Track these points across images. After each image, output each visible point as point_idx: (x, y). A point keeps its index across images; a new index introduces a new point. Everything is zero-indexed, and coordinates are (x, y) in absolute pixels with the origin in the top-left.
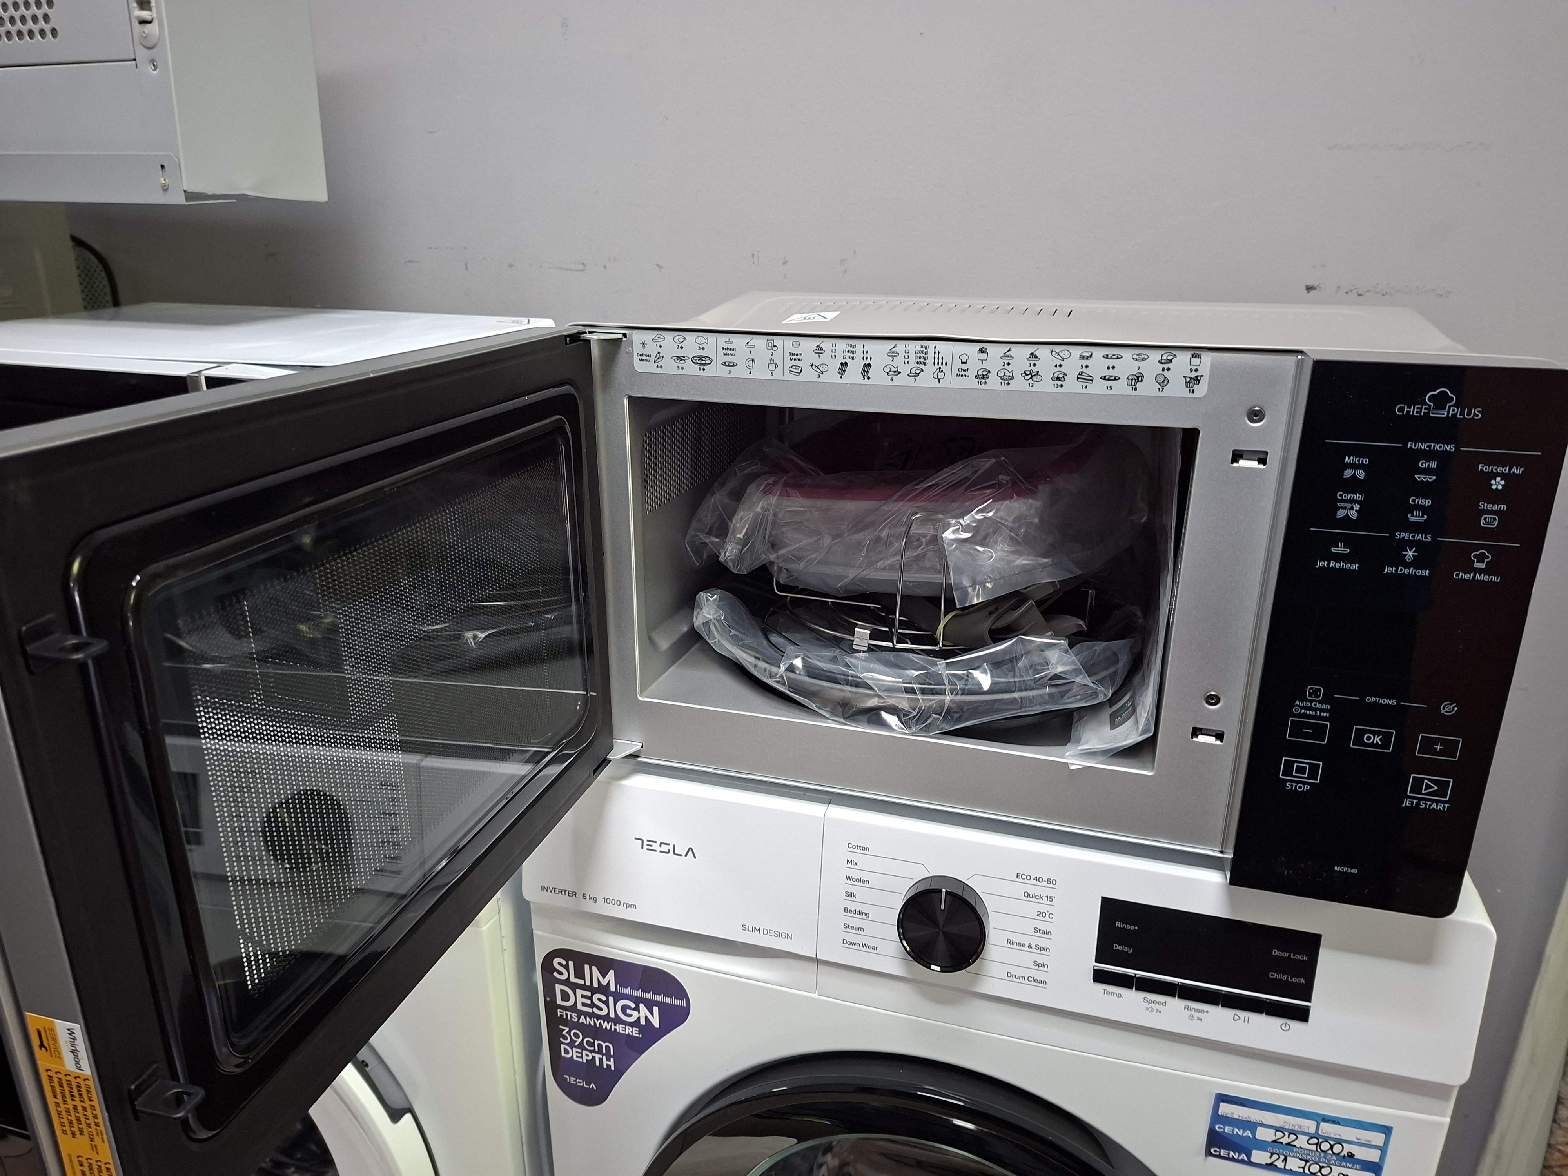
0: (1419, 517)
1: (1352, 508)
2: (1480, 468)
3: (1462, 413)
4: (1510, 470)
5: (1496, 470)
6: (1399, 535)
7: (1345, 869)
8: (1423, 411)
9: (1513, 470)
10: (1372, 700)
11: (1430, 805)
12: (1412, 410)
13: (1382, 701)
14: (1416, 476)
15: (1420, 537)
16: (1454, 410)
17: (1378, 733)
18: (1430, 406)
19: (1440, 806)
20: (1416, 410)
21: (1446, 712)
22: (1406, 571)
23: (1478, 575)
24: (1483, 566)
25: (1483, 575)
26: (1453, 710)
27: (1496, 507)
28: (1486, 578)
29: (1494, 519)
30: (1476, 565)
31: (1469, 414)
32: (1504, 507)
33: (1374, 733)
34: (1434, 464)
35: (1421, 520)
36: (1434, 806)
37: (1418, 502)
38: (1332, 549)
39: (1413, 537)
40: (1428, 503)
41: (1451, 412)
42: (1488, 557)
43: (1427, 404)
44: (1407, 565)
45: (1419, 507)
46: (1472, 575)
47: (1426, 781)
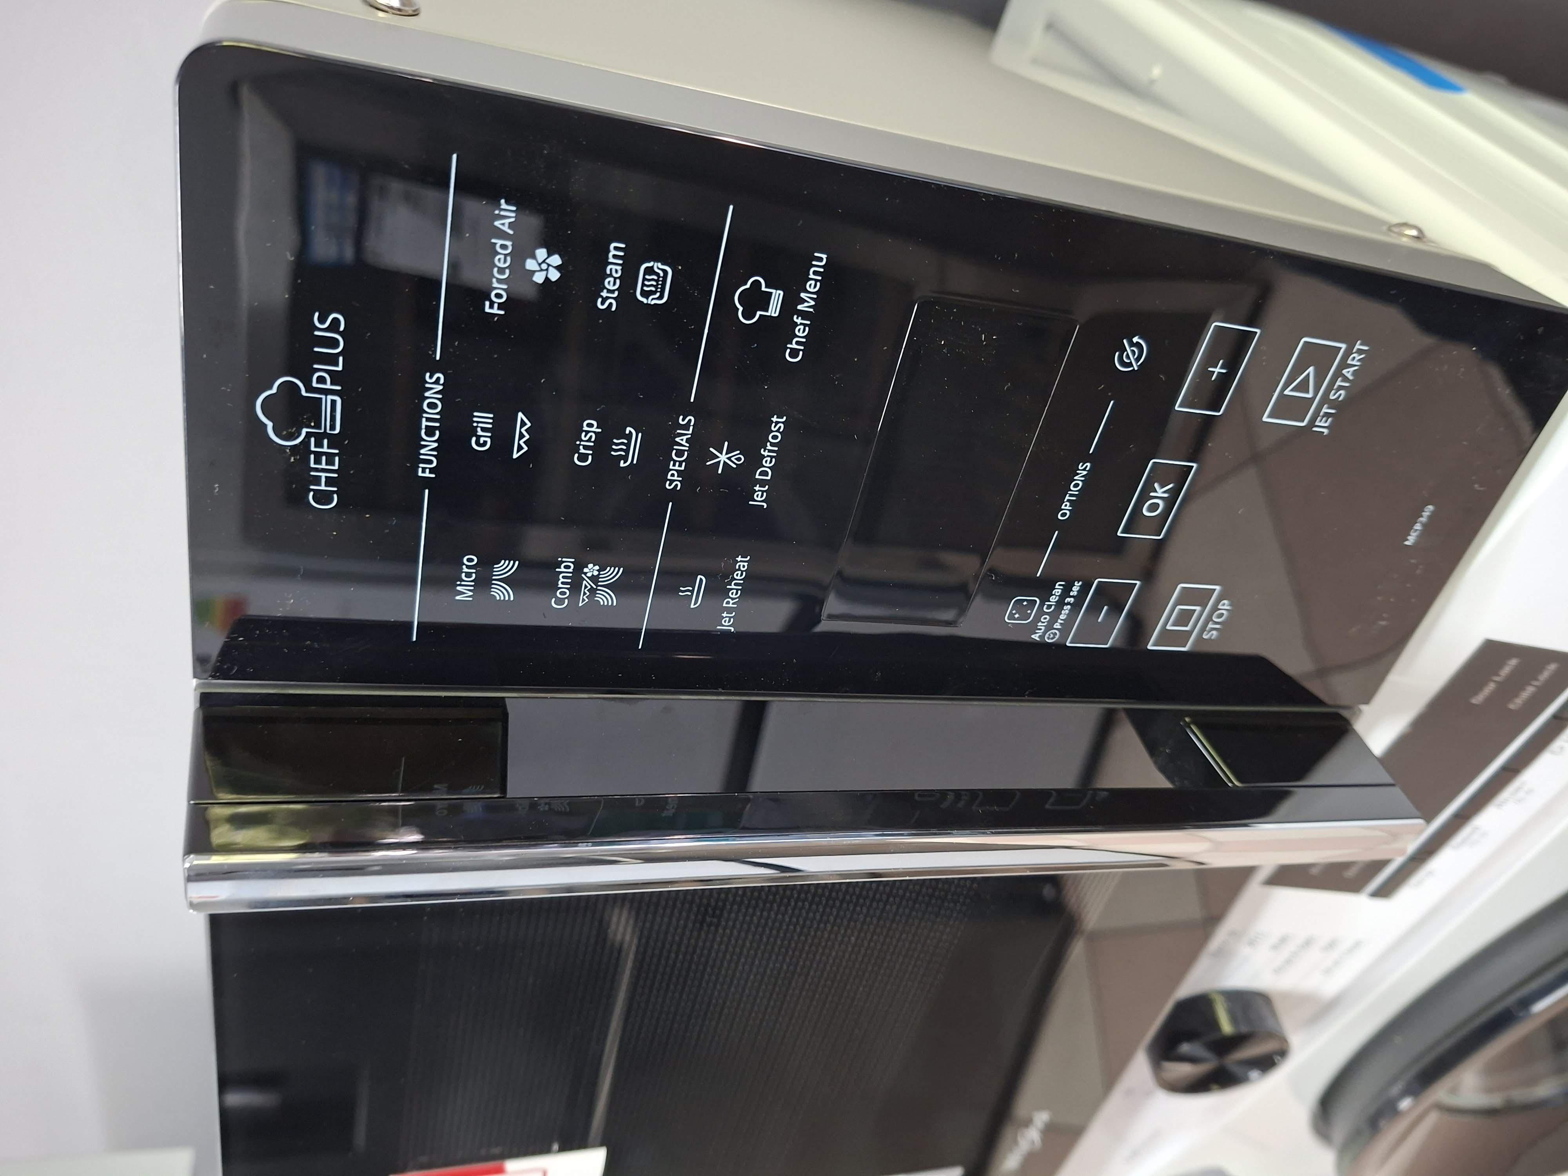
0: (628, 445)
1: (595, 579)
2: (495, 311)
3: (332, 360)
4: (503, 235)
5: (501, 271)
6: (674, 480)
7: (1418, 527)
8: (325, 449)
9: (506, 229)
10: (1066, 507)
11: (1346, 379)
12: (323, 475)
13: (1074, 490)
14: (515, 456)
15: (682, 440)
16: (321, 380)
17: (1149, 488)
18: (309, 435)
19: (1355, 359)
20: (324, 466)
21: (1137, 360)
22: (767, 463)
23: (800, 307)
24: (777, 296)
25: (803, 295)
26: (1138, 345)
27: (615, 269)
28: (812, 286)
29: (650, 271)
30: (774, 310)
31: (334, 343)
32: (615, 249)
33: (1144, 496)
34: (483, 419)
35: (636, 439)
36: (1348, 373)
37: (585, 447)
38: (692, 606)
39: (680, 453)
40: (591, 429)
41: (328, 386)
42: (757, 284)
43: (306, 443)
44: (755, 460)
45: (602, 445)
46: (799, 321)
47: (1287, 392)
